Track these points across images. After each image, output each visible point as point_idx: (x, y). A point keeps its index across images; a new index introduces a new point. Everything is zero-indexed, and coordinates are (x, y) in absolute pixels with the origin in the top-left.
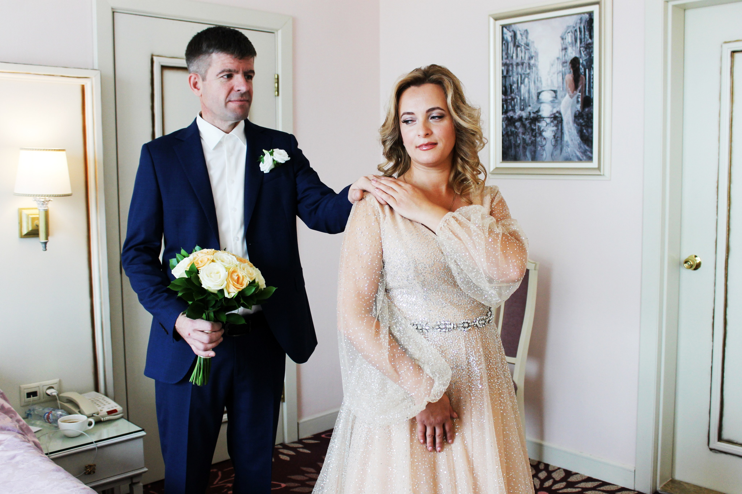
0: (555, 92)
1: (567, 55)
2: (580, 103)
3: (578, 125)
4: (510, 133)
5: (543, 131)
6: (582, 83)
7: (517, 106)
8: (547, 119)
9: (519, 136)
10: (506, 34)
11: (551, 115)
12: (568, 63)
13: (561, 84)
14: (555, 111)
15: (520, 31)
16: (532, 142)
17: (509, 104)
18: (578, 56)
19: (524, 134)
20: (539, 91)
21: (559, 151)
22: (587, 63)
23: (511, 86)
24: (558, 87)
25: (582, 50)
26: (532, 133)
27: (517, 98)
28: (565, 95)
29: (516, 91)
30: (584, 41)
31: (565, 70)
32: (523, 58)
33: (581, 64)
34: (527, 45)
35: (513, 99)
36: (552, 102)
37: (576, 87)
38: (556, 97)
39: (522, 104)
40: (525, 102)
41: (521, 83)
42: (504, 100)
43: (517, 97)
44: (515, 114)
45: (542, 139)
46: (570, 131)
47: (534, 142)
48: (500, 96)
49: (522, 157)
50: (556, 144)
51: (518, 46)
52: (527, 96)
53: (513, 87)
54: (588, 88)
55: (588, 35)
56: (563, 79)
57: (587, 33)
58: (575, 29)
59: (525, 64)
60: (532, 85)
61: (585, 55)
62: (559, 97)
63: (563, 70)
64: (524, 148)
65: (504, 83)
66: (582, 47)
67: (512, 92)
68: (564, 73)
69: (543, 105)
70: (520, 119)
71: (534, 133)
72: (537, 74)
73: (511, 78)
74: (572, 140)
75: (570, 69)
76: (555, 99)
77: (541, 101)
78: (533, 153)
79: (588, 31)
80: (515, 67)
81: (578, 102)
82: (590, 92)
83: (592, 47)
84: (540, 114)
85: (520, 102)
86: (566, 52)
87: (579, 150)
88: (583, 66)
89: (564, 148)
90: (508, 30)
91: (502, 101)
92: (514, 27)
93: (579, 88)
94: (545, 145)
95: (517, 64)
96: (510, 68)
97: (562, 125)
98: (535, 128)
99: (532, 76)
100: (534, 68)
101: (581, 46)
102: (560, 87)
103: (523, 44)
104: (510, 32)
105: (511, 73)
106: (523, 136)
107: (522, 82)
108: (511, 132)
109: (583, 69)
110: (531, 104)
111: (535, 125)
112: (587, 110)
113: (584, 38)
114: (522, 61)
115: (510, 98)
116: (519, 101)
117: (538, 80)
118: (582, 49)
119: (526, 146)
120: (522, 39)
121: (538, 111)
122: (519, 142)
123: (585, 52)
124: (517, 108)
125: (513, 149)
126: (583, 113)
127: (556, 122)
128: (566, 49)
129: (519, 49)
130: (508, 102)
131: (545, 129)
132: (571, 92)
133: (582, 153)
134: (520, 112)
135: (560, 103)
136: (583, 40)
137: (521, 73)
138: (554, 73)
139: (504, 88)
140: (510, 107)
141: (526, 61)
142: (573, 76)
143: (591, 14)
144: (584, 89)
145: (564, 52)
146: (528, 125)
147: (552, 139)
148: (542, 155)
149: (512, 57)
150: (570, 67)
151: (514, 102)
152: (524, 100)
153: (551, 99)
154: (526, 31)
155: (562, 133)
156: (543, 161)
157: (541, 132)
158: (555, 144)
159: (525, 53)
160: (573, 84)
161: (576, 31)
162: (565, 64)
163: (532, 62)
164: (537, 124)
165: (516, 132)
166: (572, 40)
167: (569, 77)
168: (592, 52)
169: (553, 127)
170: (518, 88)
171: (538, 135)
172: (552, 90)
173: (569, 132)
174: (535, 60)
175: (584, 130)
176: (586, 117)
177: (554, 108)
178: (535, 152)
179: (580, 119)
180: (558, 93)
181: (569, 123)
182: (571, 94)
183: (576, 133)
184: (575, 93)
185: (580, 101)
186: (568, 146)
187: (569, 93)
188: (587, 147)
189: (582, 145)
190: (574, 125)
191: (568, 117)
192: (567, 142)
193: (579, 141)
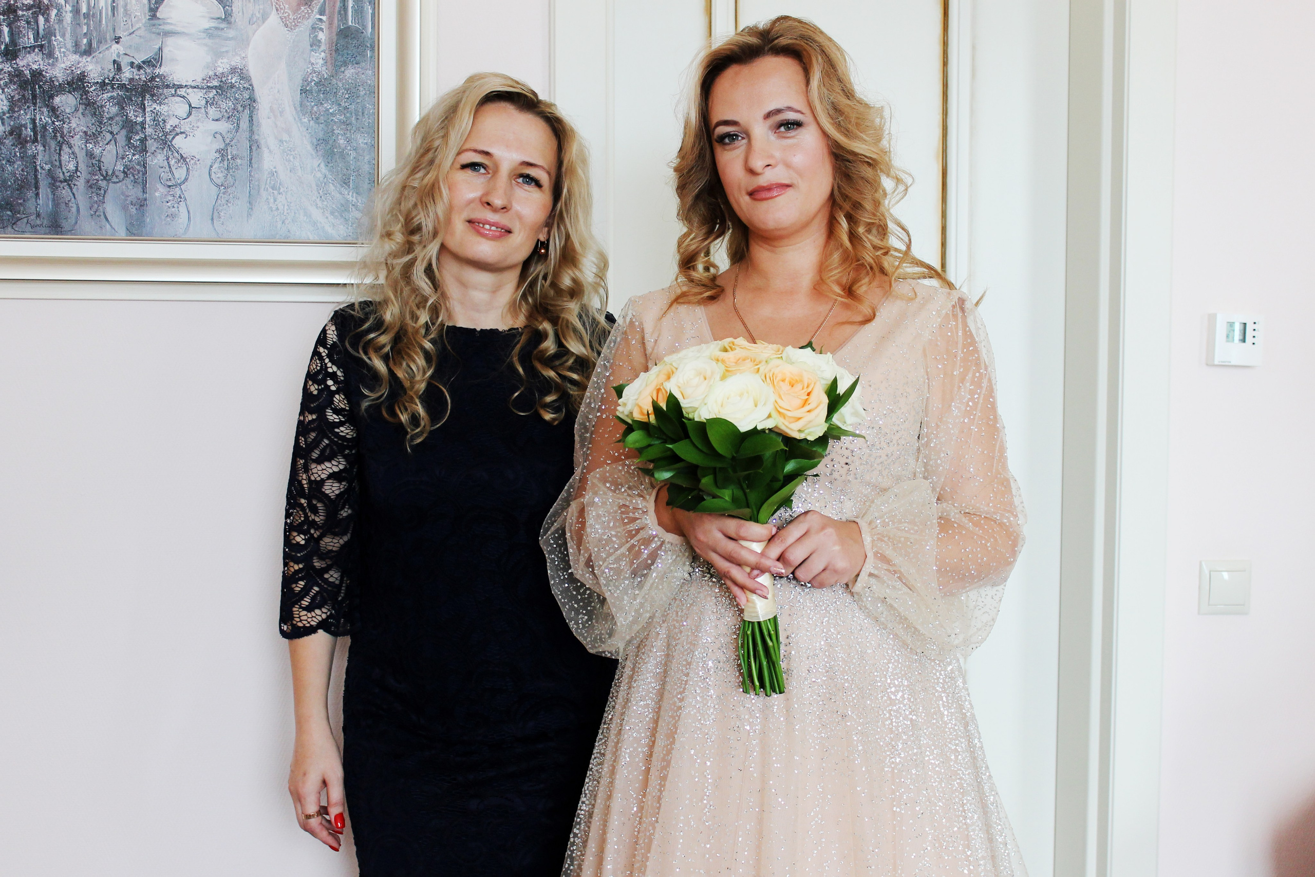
2: (323, 47)
3: (317, 120)
4: (29, 132)
7: (63, 36)
8: (190, 90)
9: (70, 146)
11: (209, 78)
14: (223, 66)
16: (128, 169)
19: (91, 137)
21: (242, 204)
26: (129, 139)
27: (61, 9)
28: (264, 18)
36: (210, 33)
38: (227, 18)
39: (84, 29)
40: (98, 23)
44: (53, 65)
45: (173, 161)
46: (285, 137)
47: (139, 168)
49: (86, 223)
50: (229, 178)
62: (237, 17)
64: (94, 188)
69: (170, 42)
70: (77, 84)
74: (293, 169)
76: (223, 25)
77: (167, 28)
78: (133, 210)
81: (315, 44)
84: (161, 71)
85: (76, 24)
89: (264, 194)
94: (185, 180)
97: (251, 118)
98: (140, 119)
106: (90, 146)
108: (34, 129)
110: (123, 35)
111: (142, 108)
112: (350, 72)
116: (68, 17)
119: (103, 184)
121: (154, 62)
122: (71, 167)
124: (62, 43)
125: (44, 190)
126: (334, 81)
127: (227, 105)
130: (17, 18)
131: (185, 126)
133: (332, 213)
134: (75, 58)
135: (244, 42)
140: (29, 39)
146: (110, 108)
147: (215, 160)
148: (172, 217)
151: (47, 20)
152: (91, 16)
153: (207, 24)
155: (254, 145)
156: (176, 238)
157: (166, 134)
158: (226, 177)
164: (151, 106)
165: (57, 130)
169: (217, 120)
171: (152, 145)
173: (281, 141)
175: (340, 137)
176: (347, 96)
177: (218, 55)
178: (142, 204)
179: (323, 102)
180: (237, 7)
181: (281, 113)
182: (289, 15)
183: (309, 148)
184: (303, 11)
185: (323, 41)
186: (280, 189)
187: (282, 9)
188: (351, 194)
189: (332, 187)
190: (300, 120)
191: (279, 92)
192: (275, 174)
193: (319, 175)
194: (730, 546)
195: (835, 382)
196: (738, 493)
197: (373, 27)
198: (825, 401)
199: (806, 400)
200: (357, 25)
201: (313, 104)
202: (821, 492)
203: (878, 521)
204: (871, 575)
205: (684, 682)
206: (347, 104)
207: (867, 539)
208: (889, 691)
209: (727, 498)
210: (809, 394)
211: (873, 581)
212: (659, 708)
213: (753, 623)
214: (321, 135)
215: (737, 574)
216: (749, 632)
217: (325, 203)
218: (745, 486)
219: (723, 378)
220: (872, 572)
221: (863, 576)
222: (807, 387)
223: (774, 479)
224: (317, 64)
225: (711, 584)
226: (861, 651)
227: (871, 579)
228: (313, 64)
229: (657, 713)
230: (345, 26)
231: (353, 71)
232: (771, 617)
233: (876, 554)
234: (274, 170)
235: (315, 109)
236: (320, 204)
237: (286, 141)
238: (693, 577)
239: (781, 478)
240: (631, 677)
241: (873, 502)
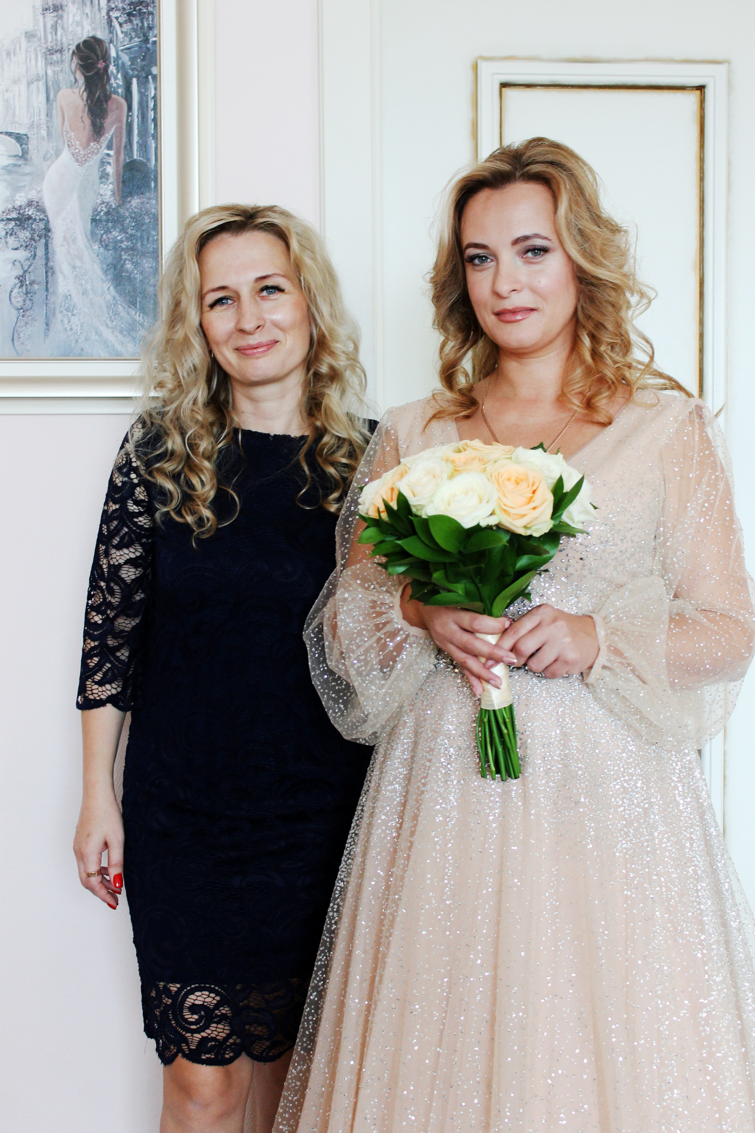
0: (19, 138)
1: (64, 29)
2: (111, 180)
3: (106, 247)
6: (119, 120)
13: (43, 116)
14: (21, 200)
18: (102, 34)
21: (39, 325)
22: (133, 60)
24: (32, 126)
25: (117, 18)
28: (58, 153)
31: (55, 73)
33: (112, 60)
37: (98, 130)
38: (24, 156)
46: (78, 263)
50: (28, 302)
54: (139, 134)
56: (49, 100)
61: (126, 34)
62: (33, 153)
63: (50, 72)
66: (117, 8)
68: (50, 84)
74: (85, 293)
75: (74, 73)
76: (20, 162)
81: (104, 176)
82: (144, 147)
83: (152, 14)
86: (61, 17)
87: (108, 321)
88: (121, 67)
89: (59, 316)
93: (108, 136)
97: (46, 245)
101: (113, 4)
102: (39, 126)
109: (120, 76)
112: (135, 202)
118: (114, 14)
126: (122, 211)
127: (24, 235)
128: (57, 8)
132: (77, 143)
133: (121, 332)
135: (39, 176)
138: (16, 82)
142: (85, 95)
144: (124, 140)
145: (50, 16)
147: (15, 285)
150: (73, 66)
155: (49, 270)
158: (24, 301)
160: (87, 121)
162: (56, 57)
167: (72, 97)
172: (10, 134)
173: (74, 267)
175: (127, 262)
176: (133, 224)
177: (17, 189)
179: (112, 230)
180: (32, 145)
181: (74, 241)
182: (79, 151)
183: (100, 273)
184: (92, 147)
185: (111, 174)
186: (73, 311)
187: (73, 145)
188: (138, 314)
189: (120, 308)
190: (91, 247)
191: (71, 221)
192: (69, 297)
193: (109, 297)
194: (466, 637)
195: (560, 482)
196: (471, 587)
197: (156, 160)
198: (550, 499)
199: (531, 498)
200: (142, 159)
201: (102, 232)
202: (558, 587)
203: (612, 616)
204: (604, 667)
205: (427, 768)
206: (133, 232)
207: (601, 632)
208: (622, 779)
209: (460, 592)
210: (534, 492)
211: (607, 673)
212: (407, 792)
213: (489, 711)
214: (110, 260)
215: (472, 663)
216: (486, 720)
217: (115, 323)
218: (477, 581)
219: (451, 477)
220: (606, 664)
221: (597, 668)
222: (533, 485)
223: (504, 574)
224: (105, 195)
225: (453, 675)
226: (594, 741)
227: (604, 671)
228: (102, 195)
229: (405, 796)
230: (131, 159)
231: (138, 200)
232: (507, 705)
233: (609, 647)
234: (68, 294)
235: (104, 236)
236: (110, 324)
237: (78, 267)
238: (439, 668)
239: (511, 572)
240: (383, 762)
241: (608, 597)
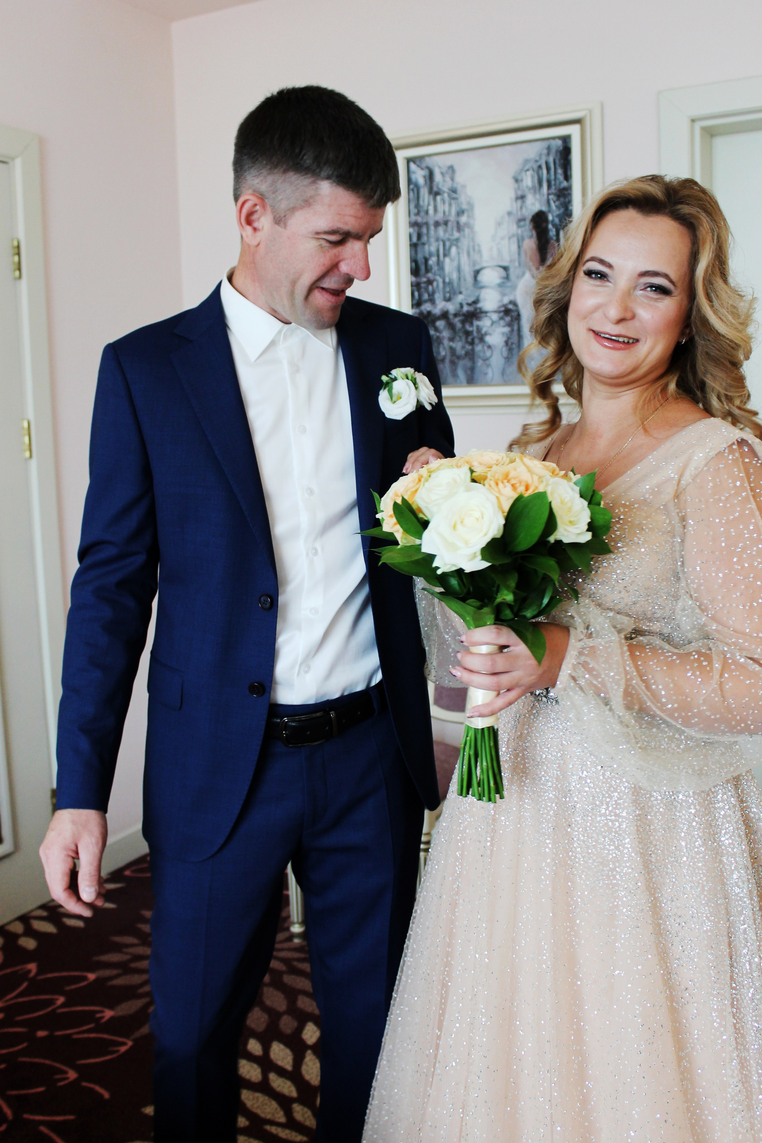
0: (506, 269)
1: (526, 208)
5: (486, 334)
7: (439, 294)
8: (492, 314)
9: (443, 344)
10: (414, 173)
11: (500, 307)
12: (528, 222)
13: (516, 256)
14: (506, 300)
15: (440, 167)
16: (467, 354)
17: (423, 290)
18: (544, 209)
19: (451, 339)
20: (477, 267)
21: (516, 366)
22: (560, 220)
23: (426, 260)
24: (511, 261)
25: (553, 199)
26: (467, 339)
27: (437, 281)
28: (523, 274)
29: (435, 268)
30: (555, 185)
31: (522, 232)
32: (447, 213)
33: (550, 222)
34: (454, 191)
35: (430, 282)
36: (500, 285)
37: (543, 260)
38: (507, 278)
39: (448, 289)
40: (453, 287)
41: (445, 255)
42: (414, 284)
43: (438, 278)
44: (435, 308)
45: (486, 348)
47: (471, 352)
48: (407, 279)
49: (450, 379)
50: (510, 354)
51: (437, 194)
52: (455, 276)
53: (431, 262)
55: (561, 175)
56: (519, 247)
57: (560, 171)
58: (539, 164)
59: (450, 224)
60: (464, 258)
61: (556, 207)
62: (512, 276)
63: (520, 231)
64: (453, 363)
65: (413, 255)
66: (552, 194)
67: (428, 270)
69: (484, 291)
70: (445, 315)
71: (470, 339)
72: (473, 240)
73: (426, 247)
75: (531, 231)
76: (505, 281)
77: (481, 284)
78: (469, 372)
79: (562, 168)
80: (432, 228)
83: (570, 195)
84: (479, 305)
85: (444, 288)
86: (524, 202)
88: (554, 225)
90: (418, 166)
91: (412, 286)
92: (429, 162)
94: (491, 357)
95: (437, 224)
96: (424, 230)
97: (519, 324)
98: (470, 329)
99: (465, 243)
100: (467, 231)
101: (550, 192)
102: (515, 261)
103: (445, 189)
104: (422, 169)
105: (424, 239)
106: (451, 344)
107: (447, 252)
109: (554, 230)
110: (463, 290)
111: (471, 324)
113: (555, 179)
114: (445, 219)
115: (424, 279)
116: (441, 285)
117: (474, 250)
118: (551, 197)
119: (456, 361)
120: (444, 181)
121: (476, 302)
123: (557, 203)
124: (438, 297)
127: (508, 319)
128: (522, 197)
129: (439, 198)
130: (421, 287)
131: (490, 331)
132: (533, 269)
134: (444, 303)
135: (514, 288)
136: (553, 183)
137: (445, 238)
138: (503, 238)
139: (414, 264)
140: (426, 296)
141: (452, 218)
142: (537, 242)
143: (566, 140)
145: (519, 202)
146: (459, 325)
147: (503, 346)
148: (486, 374)
149: (427, 212)
150: (531, 227)
151: (433, 287)
152: (450, 283)
153: (498, 281)
154: (451, 168)
155: (520, 337)
156: (487, 384)
157: (483, 335)
158: (508, 354)
159: (450, 205)
160: (538, 255)
161: (540, 167)
162: (522, 223)
163: (463, 219)
164: (476, 323)
165: (438, 337)
166: (533, 181)
167: (530, 244)
168: (570, 202)
169: (504, 326)
170: (439, 263)
171: (477, 341)
172: (501, 266)
174: (469, 217)
177: (504, 295)
178: (472, 369)
180: (511, 271)
182: (534, 272)
